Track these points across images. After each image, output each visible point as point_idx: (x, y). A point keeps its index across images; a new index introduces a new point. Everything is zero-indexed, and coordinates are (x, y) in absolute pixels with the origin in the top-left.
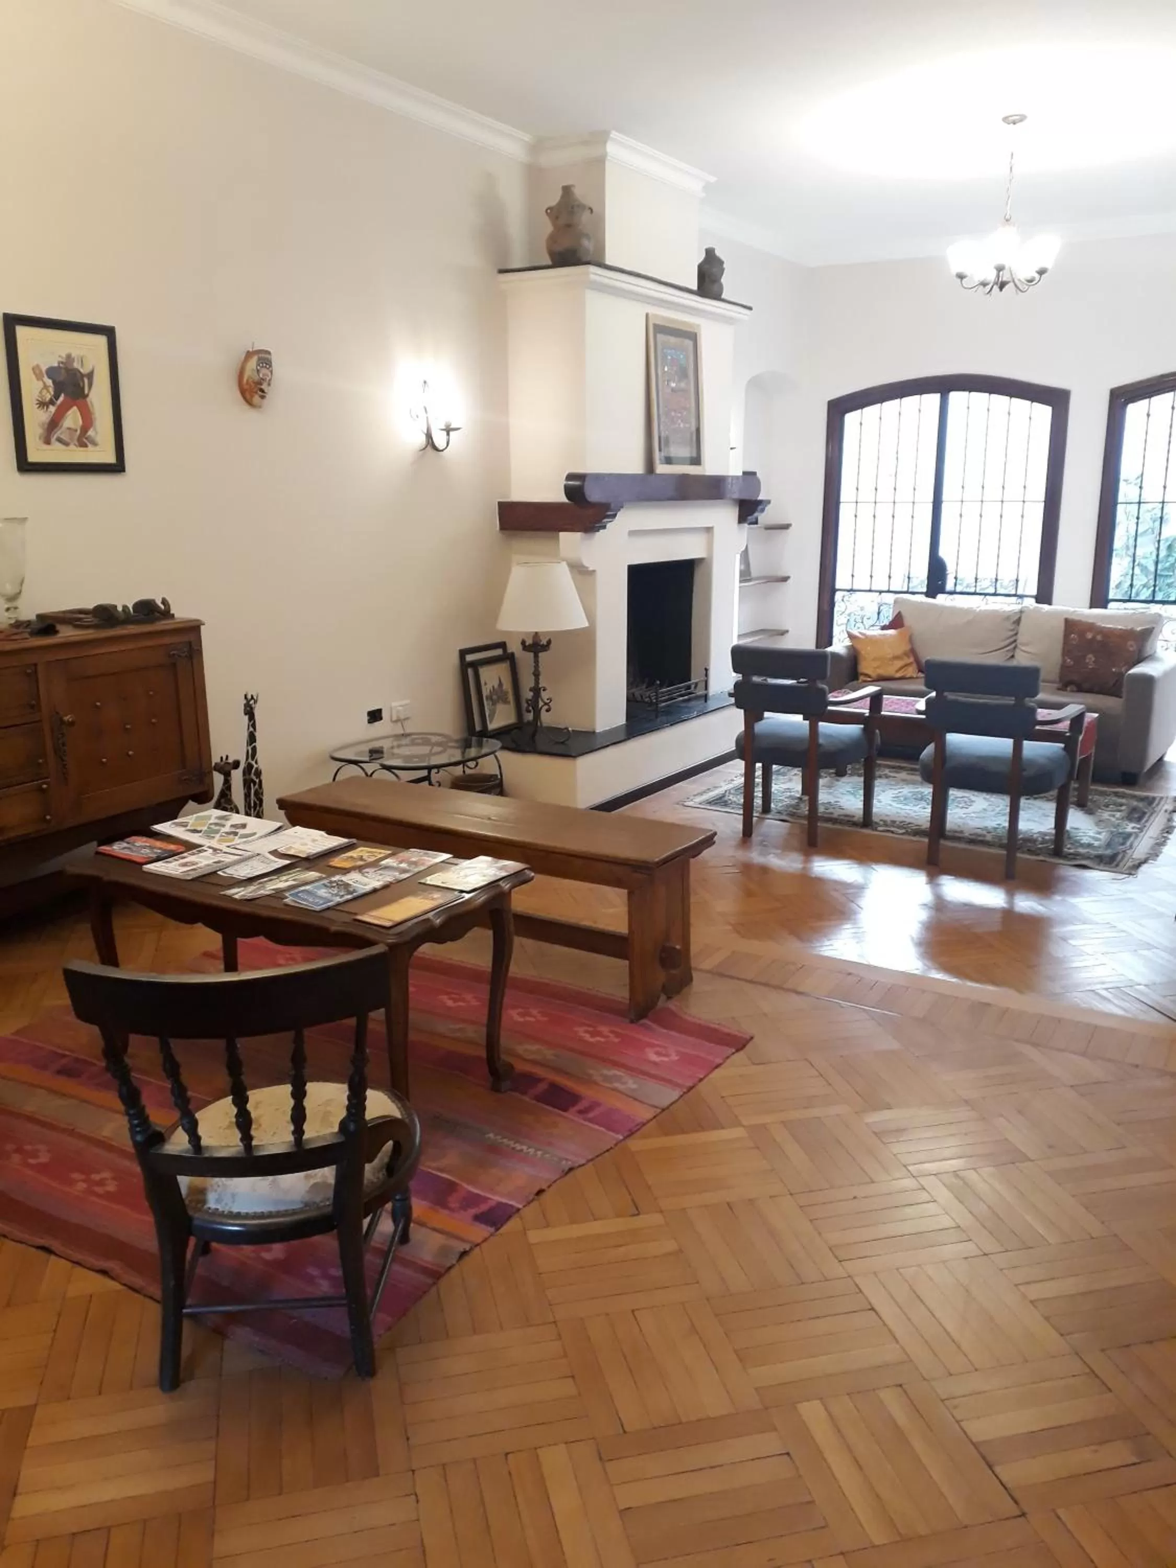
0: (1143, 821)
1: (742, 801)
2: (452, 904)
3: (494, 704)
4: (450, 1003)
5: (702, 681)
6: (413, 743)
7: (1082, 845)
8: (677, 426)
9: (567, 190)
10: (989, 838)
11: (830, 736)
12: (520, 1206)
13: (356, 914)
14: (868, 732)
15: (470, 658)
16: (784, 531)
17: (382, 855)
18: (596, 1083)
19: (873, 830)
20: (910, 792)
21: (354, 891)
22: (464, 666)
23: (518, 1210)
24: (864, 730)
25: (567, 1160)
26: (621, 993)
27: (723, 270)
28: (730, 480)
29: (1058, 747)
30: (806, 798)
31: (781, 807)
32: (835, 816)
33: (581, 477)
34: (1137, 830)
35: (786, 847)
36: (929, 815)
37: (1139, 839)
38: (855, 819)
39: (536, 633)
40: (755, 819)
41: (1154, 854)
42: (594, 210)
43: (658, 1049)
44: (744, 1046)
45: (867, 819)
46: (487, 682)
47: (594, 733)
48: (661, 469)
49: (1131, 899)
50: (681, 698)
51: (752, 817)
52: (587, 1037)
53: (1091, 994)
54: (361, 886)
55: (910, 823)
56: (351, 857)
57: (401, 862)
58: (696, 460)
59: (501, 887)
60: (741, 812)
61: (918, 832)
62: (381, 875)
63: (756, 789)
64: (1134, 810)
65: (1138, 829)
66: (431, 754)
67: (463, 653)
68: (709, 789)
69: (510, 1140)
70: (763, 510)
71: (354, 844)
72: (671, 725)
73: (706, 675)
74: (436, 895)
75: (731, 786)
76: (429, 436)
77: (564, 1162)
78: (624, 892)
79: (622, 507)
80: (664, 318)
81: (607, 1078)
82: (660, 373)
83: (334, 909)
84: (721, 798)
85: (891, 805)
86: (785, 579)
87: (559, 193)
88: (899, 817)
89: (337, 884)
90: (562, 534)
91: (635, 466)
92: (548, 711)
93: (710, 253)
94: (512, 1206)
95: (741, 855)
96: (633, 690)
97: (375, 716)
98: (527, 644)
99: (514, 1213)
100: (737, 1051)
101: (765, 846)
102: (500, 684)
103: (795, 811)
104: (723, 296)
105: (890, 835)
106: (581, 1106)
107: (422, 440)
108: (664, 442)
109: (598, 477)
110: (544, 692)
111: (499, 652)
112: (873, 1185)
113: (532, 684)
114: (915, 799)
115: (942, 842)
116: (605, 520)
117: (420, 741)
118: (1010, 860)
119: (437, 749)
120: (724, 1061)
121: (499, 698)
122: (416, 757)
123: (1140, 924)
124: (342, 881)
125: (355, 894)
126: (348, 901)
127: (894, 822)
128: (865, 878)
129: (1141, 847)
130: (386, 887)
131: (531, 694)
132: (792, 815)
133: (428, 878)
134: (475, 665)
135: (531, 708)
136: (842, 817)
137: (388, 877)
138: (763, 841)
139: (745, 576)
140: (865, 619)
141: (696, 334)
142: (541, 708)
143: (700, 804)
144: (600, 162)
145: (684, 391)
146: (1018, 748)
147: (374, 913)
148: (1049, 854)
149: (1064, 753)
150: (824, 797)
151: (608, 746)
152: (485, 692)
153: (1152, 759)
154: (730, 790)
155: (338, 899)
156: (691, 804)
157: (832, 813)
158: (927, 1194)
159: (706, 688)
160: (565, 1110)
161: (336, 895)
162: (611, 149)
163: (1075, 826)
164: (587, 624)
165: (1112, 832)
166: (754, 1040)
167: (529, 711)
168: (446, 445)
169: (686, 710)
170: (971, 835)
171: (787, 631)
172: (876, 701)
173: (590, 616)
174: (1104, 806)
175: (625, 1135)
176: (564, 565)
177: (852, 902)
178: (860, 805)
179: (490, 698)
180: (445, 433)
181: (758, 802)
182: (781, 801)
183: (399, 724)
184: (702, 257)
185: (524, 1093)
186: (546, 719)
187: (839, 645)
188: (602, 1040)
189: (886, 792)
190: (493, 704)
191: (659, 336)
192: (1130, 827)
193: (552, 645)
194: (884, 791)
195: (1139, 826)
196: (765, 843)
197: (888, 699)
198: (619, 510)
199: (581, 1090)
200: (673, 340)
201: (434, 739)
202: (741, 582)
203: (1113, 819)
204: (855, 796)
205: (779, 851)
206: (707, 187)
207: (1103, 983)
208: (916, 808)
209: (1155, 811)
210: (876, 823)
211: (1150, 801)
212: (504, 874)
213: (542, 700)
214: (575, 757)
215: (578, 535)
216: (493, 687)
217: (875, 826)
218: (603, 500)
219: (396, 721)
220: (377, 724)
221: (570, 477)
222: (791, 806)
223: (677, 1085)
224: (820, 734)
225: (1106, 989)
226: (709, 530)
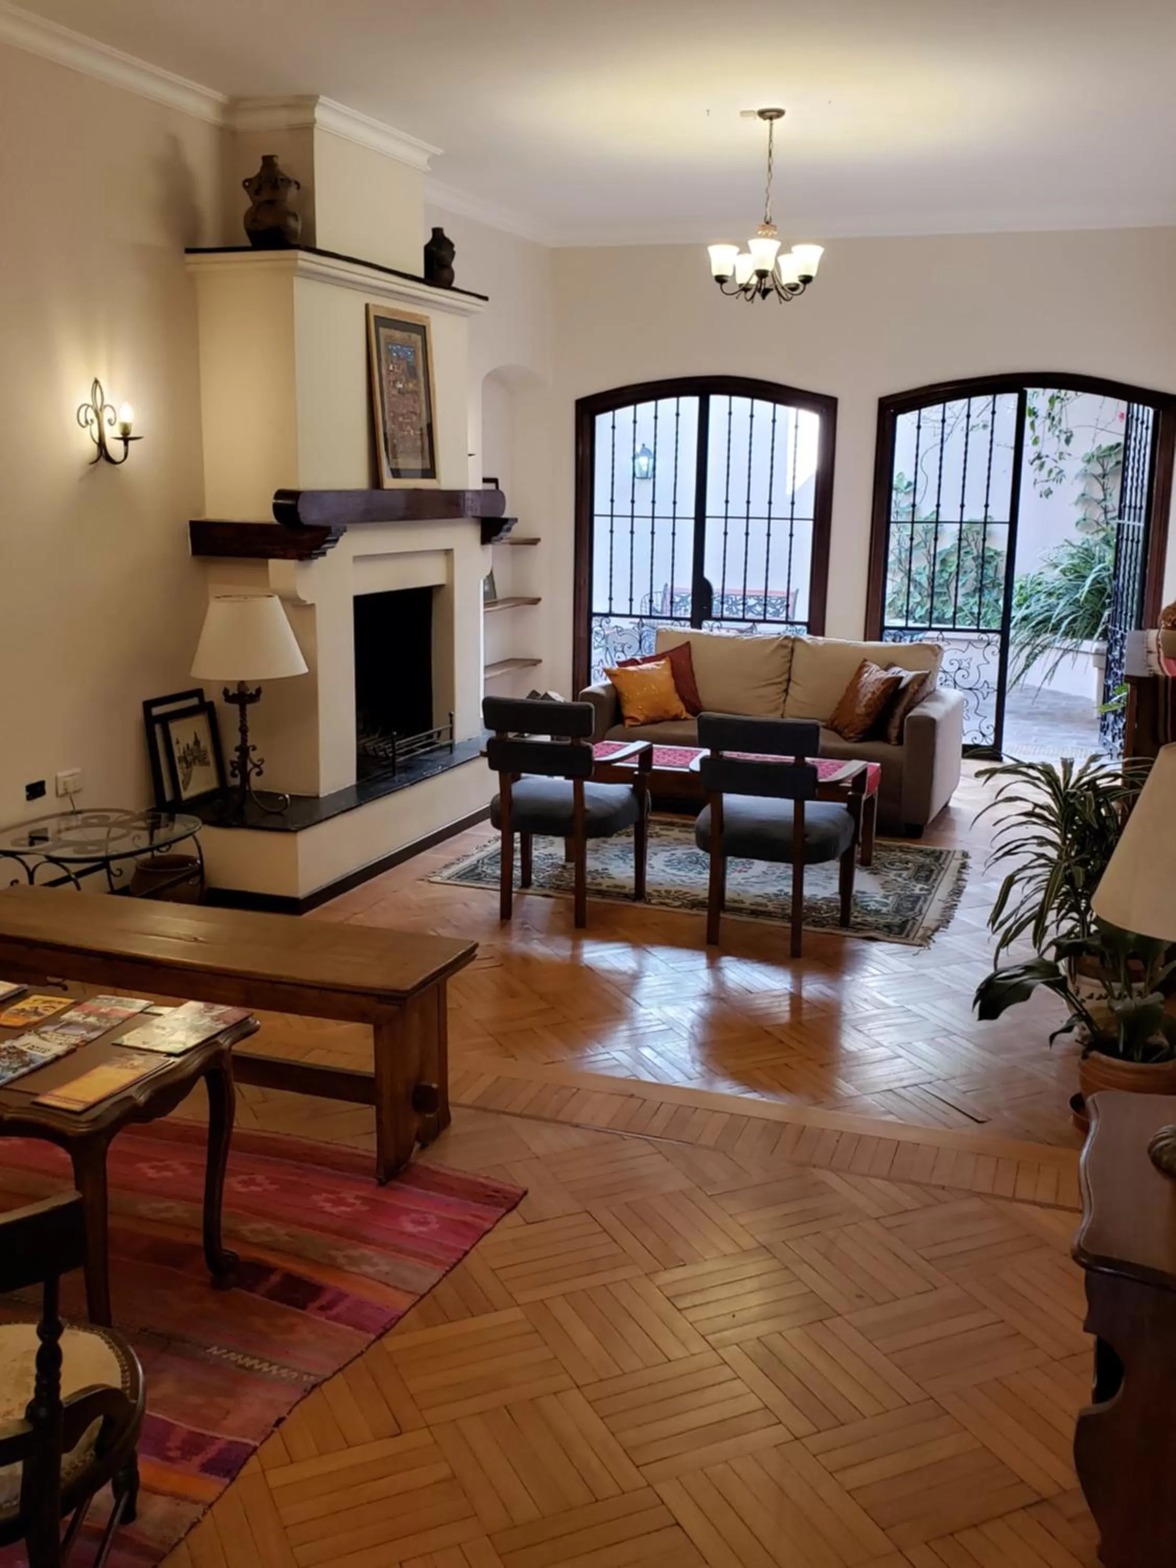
0: (931, 880)
1: (499, 872)
2: (159, 1073)
3: (189, 765)
4: (152, 1173)
5: (446, 729)
6: (86, 825)
7: (869, 912)
8: (406, 433)
9: (268, 161)
10: (771, 907)
11: (596, 800)
12: (257, 1444)
13: (37, 1095)
14: (637, 792)
15: (156, 711)
16: (533, 547)
17: (62, 1006)
18: (340, 1268)
19: (647, 903)
20: (684, 854)
21: (31, 1061)
22: (149, 721)
23: (255, 1449)
24: (633, 791)
25: (309, 1374)
26: (368, 1145)
27: (453, 253)
28: (468, 495)
29: (841, 807)
30: (571, 865)
31: (543, 878)
32: (604, 887)
33: (294, 495)
34: (924, 892)
35: (551, 931)
36: (708, 882)
37: (928, 903)
38: (626, 891)
39: (242, 682)
40: (514, 895)
41: (945, 921)
42: (302, 184)
43: (414, 1215)
44: (514, 1207)
45: (640, 891)
46: (180, 740)
47: (317, 797)
48: (390, 482)
49: (924, 975)
50: (422, 750)
51: (511, 892)
52: (328, 1207)
53: (889, 1095)
54: (40, 1054)
55: (686, 893)
56: (23, 1010)
57: (88, 1015)
58: (430, 472)
59: (221, 1044)
60: (498, 887)
61: (696, 904)
62: (64, 1035)
63: (515, 857)
64: (921, 867)
65: (926, 890)
66: (109, 839)
67: (148, 705)
68: (458, 860)
69: (238, 1353)
70: (509, 530)
71: (25, 991)
72: (412, 784)
73: (452, 722)
74: (138, 1060)
75: (483, 854)
76: (101, 444)
77: (305, 1378)
78: (370, 1028)
79: (345, 531)
80: (389, 310)
81: (352, 1260)
82: (384, 372)
83: (7, 1089)
84: (472, 870)
85: (664, 871)
86: (536, 601)
87: (259, 163)
88: (674, 886)
89: (9, 1053)
90: (272, 562)
91: (357, 479)
92: (259, 774)
93: (437, 233)
94: (246, 1444)
95: (498, 942)
96: (362, 741)
97: (35, 791)
98: (231, 694)
99: (251, 1454)
100: (509, 1210)
101: (528, 929)
102: (197, 742)
103: (558, 883)
104: (454, 285)
105: (664, 908)
106: (323, 1300)
107: (92, 449)
108: (392, 453)
109: (317, 495)
110: (255, 752)
111: (194, 701)
112: (669, 1364)
113: (238, 742)
114: (690, 862)
115: (722, 915)
116: (326, 546)
117: (95, 821)
118: (796, 932)
119: (116, 832)
120: (494, 1227)
121: (195, 758)
122: (92, 843)
123: (934, 1007)
124: (14, 1047)
125: (32, 1066)
126: (23, 1076)
127: (668, 892)
128: (640, 965)
129: (932, 912)
130: (70, 1052)
131: (238, 754)
132: (558, 888)
133: (125, 1037)
134: (165, 720)
135: (237, 772)
136: (612, 889)
137: (73, 1037)
138: (523, 924)
139: (491, 599)
140: (626, 648)
141: (424, 327)
142: (251, 770)
143: (449, 878)
144: (306, 130)
145: (415, 393)
146: (799, 810)
147: (58, 1092)
148: (836, 925)
149: (846, 814)
150: (591, 864)
151: (335, 816)
152: (177, 754)
153: (937, 807)
154: (483, 859)
155: (10, 1075)
156: (438, 879)
157: (600, 884)
158: (729, 1369)
159: (451, 737)
160: (304, 1308)
161: (9, 1068)
162: (320, 114)
163: (862, 890)
164: (306, 670)
165: (899, 895)
166: (529, 1194)
167: (234, 776)
168: (122, 458)
169: (429, 764)
170: (752, 904)
171: (540, 661)
172: (646, 756)
173: (311, 661)
174: (889, 864)
175: (378, 1334)
176: (276, 600)
177: (628, 996)
178: (631, 873)
179: (183, 759)
180: (122, 443)
181: (517, 873)
182: (543, 871)
183: (67, 799)
184: (429, 237)
185: (251, 1289)
186: (256, 783)
187: (598, 683)
188: (348, 1209)
189: (659, 855)
190: (187, 767)
191: (382, 330)
192: (918, 888)
193: (262, 696)
194: (656, 854)
195: (926, 887)
196: (526, 926)
197: (659, 749)
198: (342, 535)
199: (321, 1278)
200: (398, 335)
201: (113, 816)
202: (486, 605)
203: (900, 880)
204: (625, 862)
205: (542, 936)
206: (434, 160)
207: (901, 1080)
208: (691, 874)
209: (943, 869)
210: (650, 894)
211: (937, 856)
212: (222, 1026)
213: (252, 762)
214: (296, 832)
215: (290, 564)
216: (188, 746)
217: (648, 898)
218: (321, 523)
219: (62, 796)
220: (38, 800)
221: (280, 494)
222: (555, 876)
223: (437, 1262)
224: (586, 798)
225: (904, 1087)
226: (448, 552)
